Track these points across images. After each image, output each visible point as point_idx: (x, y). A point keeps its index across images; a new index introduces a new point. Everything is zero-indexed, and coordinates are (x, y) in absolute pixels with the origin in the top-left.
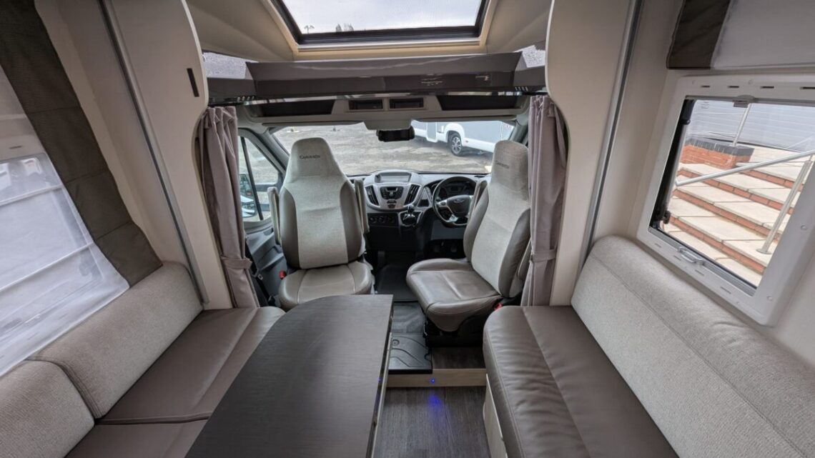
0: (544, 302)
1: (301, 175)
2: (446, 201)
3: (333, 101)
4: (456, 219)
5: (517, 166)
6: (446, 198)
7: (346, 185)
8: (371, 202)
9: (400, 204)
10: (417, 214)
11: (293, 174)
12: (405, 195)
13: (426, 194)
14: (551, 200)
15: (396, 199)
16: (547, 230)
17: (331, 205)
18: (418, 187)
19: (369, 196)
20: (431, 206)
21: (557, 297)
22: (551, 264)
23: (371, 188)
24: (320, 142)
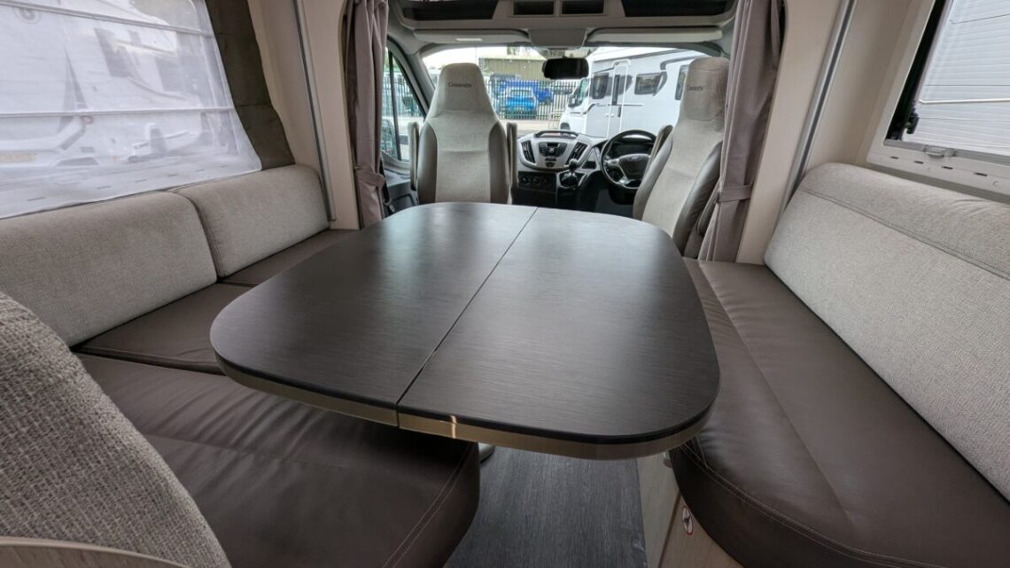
1: (449, 107)
2: (618, 160)
3: (495, 3)
4: (628, 182)
5: (714, 85)
6: (617, 156)
7: (497, 127)
8: (527, 158)
9: (561, 162)
11: (438, 106)
12: (568, 152)
13: (596, 156)
14: (753, 112)
15: (558, 155)
17: (479, 149)
18: (586, 146)
19: (525, 152)
20: (598, 168)
21: (746, 252)
23: (528, 143)
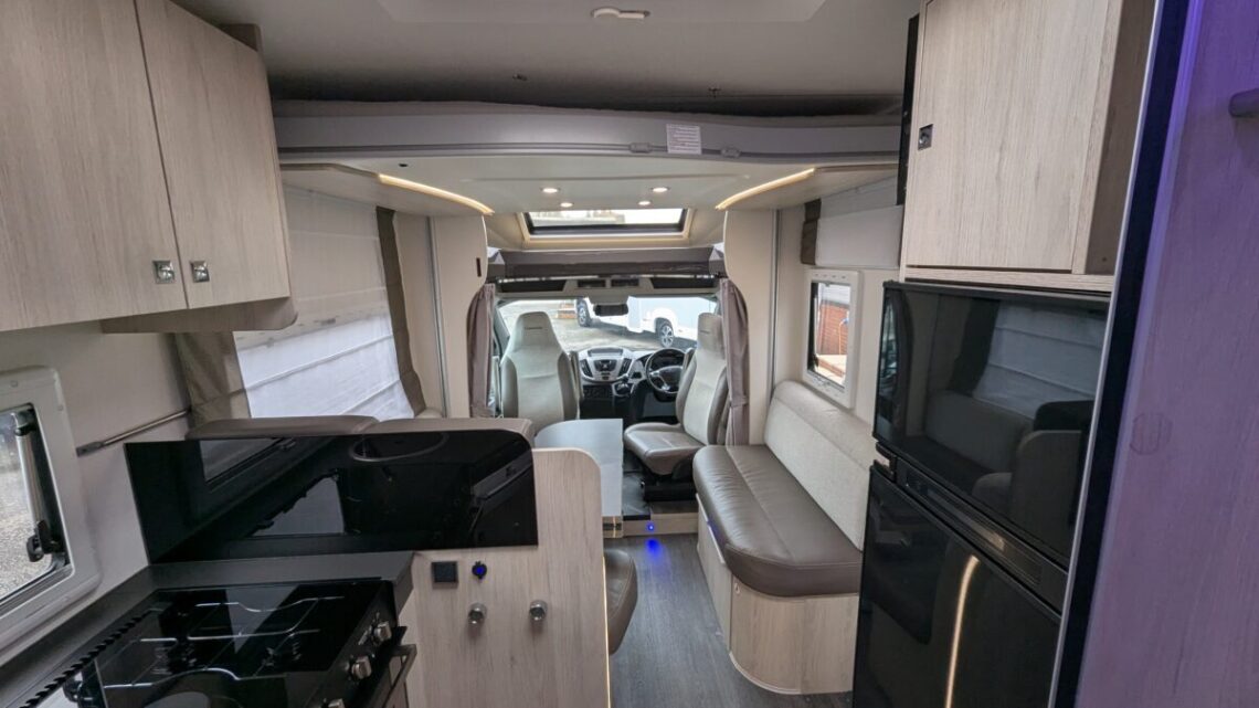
0: (743, 440)
1: (524, 344)
2: (658, 371)
3: (564, 281)
4: (668, 388)
5: (716, 332)
6: (657, 368)
7: (563, 356)
8: (587, 374)
9: (613, 376)
10: (630, 385)
11: (516, 343)
12: (619, 367)
13: (639, 368)
14: (739, 354)
15: (610, 371)
16: (740, 378)
17: (550, 373)
18: (631, 361)
19: (584, 369)
20: (644, 377)
21: (753, 438)
22: (746, 407)
23: (585, 361)
24: (542, 316)
